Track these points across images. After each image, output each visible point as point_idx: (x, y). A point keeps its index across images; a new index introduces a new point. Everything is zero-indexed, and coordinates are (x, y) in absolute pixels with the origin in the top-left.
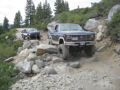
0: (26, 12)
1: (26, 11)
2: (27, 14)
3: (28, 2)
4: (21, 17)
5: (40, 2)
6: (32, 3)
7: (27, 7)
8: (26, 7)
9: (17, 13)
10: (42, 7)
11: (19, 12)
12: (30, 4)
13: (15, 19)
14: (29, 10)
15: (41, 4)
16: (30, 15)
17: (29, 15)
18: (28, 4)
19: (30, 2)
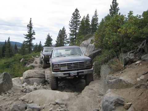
0: (71, 29)
1: (71, 27)
2: (72, 31)
3: (74, 16)
4: (65, 35)
5: (88, 15)
6: (78, 16)
7: (73, 22)
8: (71, 21)
9: (62, 30)
10: (90, 22)
11: (64, 28)
12: (76, 18)
13: (58, 38)
14: (75, 26)
15: (89, 17)
16: (76, 32)
17: (73, 33)
18: (73, 18)
19: (77, 16)
